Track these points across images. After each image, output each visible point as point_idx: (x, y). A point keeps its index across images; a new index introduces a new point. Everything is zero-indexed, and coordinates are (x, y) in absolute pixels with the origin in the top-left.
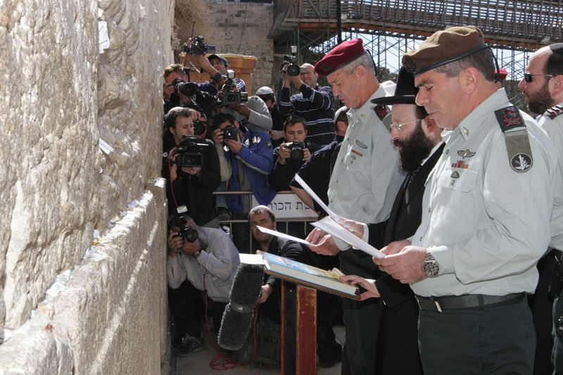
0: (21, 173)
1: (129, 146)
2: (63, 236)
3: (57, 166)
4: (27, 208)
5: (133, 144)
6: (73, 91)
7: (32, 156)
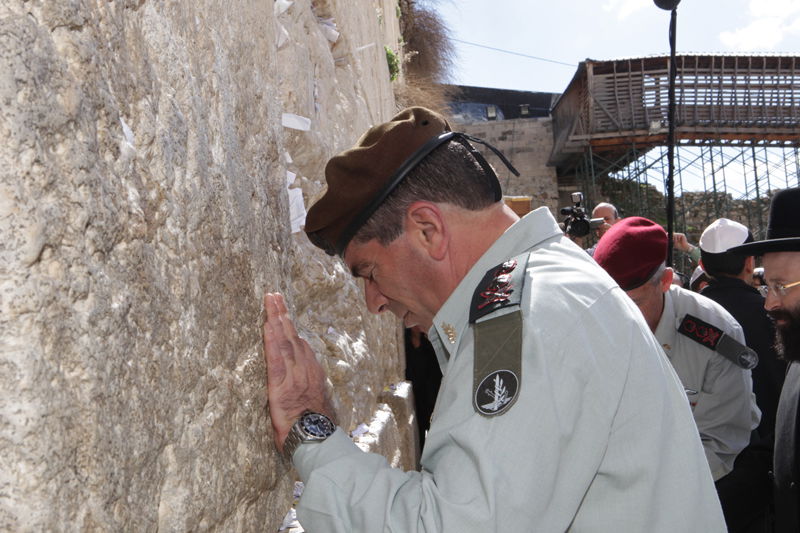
0: (172, 435)
1: (349, 350)
2: (244, 506)
3: (230, 410)
4: (183, 483)
5: (354, 345)
6: (252, 298)
7: (189, 406)
